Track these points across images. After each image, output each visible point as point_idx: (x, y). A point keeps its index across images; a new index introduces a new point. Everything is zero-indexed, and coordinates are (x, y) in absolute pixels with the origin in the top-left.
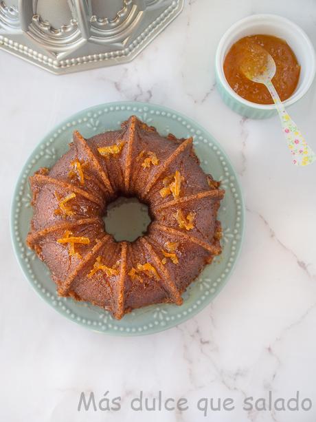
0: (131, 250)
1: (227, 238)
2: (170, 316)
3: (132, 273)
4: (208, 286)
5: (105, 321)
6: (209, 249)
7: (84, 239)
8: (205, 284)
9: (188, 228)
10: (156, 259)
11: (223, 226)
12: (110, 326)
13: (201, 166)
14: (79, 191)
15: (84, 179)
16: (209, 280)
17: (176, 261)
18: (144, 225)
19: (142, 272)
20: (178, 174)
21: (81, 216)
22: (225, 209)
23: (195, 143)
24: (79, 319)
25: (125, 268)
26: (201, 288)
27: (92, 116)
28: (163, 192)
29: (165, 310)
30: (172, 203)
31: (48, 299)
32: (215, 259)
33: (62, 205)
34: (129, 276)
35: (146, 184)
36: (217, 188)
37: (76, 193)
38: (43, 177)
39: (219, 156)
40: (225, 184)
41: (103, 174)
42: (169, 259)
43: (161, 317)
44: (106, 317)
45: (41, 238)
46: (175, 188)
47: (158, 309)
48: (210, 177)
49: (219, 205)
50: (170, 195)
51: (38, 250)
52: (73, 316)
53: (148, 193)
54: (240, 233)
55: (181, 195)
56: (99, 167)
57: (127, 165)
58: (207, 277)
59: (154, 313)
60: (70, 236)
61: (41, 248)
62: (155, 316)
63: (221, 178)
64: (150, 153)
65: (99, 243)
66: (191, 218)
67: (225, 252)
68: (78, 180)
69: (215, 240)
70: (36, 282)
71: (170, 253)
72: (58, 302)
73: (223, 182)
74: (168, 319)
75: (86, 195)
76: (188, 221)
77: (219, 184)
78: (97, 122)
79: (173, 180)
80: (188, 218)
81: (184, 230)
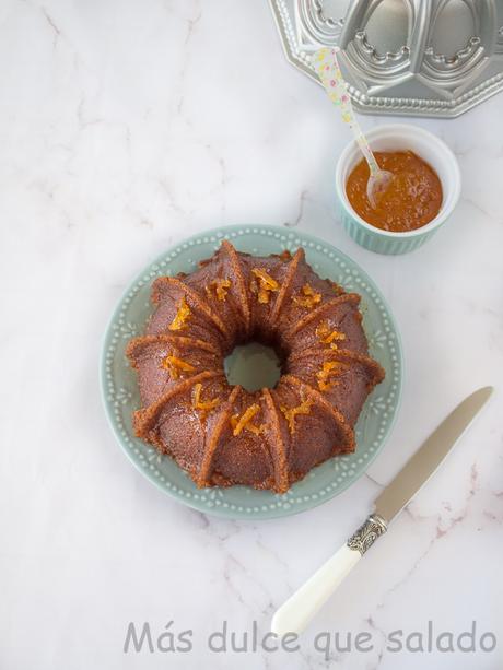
2: (388, 397)
3: (323, 387)
4: (384, 338)
5: (345, 467)
7: (253, 409)
8: (379, 339)
9: (318, 300)
10: (326, 351)
12: (354, 465)
14: (199, 377)
15: (191, 365)
16: (378, 333)
17: (342, 337)
19: (329, 378)
20: (255, 271)
21: (225, 397)
22: (316, 266)
24: (322, 493)
26: (381, 345)
27: (120, 325)
28: (263, 299)
29: (377, 397)
30: (279, 300)
32: (360, 312)
33: (200, 405)
36: (291, 257)
37: (199, 382)
39: (259, 232)
40: (292, 247)
41: (199, 342)
42: (334, 341)
43: (383, 406)
44: (342, 463)
46: (268, 283)
47: (371, 403)
48: (273, 256)
49: (309, 267)
50: (272, 295)
52: (314, 497)
53: (250, 316)
55: (279, 282)
56: (190, 340)
57: (209, 312)
58: (374, 332)
59: (372, 410)
60: (238, 420)
62: (376, 412)
63: (283, 247)
64: (213, 283)
65: (267, 398)
66: (308, 291)
67: (361, 294)
68: (186, 371)
70: (249, 510)
71: (329, 335)
72: (287, 502)
73: (288, 248)
74: (389, 401)
75: (208, 373)
76: (310, 296)
77: (288, 253)
78: (130, 325)
79: (258, 280)
80: (307, 293)
81: (316, 305)
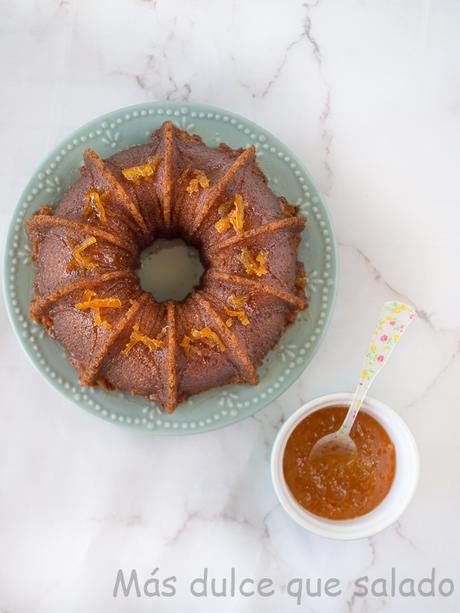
0: (180, 311)
1: (314, 284)
2: (242, 402)
3: (185, 344)
4: (292, 355)
5: (152, 417)
6: (291, 301)
7: (113, 301)
8: (288, 352)
9: (259, 274)
10: (218, 320)
11: (307, 269)
12: (159, 422)
13: (269, 186)
14: (101, 233)
15: (106, 215)
16: (293, 346)
17: (246, 322)
18: (195, 276)
19: (199, 341)
20: (239, 198)
21: (106, 268)
22: (307, 244)
23: (258, 154)
24: (113, 416)
25: (175, 336)
26: (284, 357)
27: (109, 127)
28: (220, 226)
29: (235, 393)
30: (233, 240)
31: (68, 393)
32: (299, 316)
33: (77, 255)
34: (182, 348)
35: (194, 216)
36: (294, 215)
37: (97, 237)
38: (47, 218)
39: (294, 170)
40: (306, 209)
41: (132, 206)
42: (236, 319)
43: (231, 405)
44: (152, 412)
45: (51, 305)
46: (236, 218)
47: (225, 393)
48: (283, 200)
49: (299, 240)
50: (230, 229)
51: (48, 324)
52: (104, 413)
53: (198, 229)
54: (332, 276)
55: (246, 228)
56: (126, 197)
57: (165, 191)
58: (290, 343)
59: (219, 399)
60: (93, 298)
61: (51, 321)
62: (221, 403)
63: (299, 202)
64: (196, 171)
65: (135, 304)
66: (262, 259)
67: (313, 305)
68: (97, 218)
69: (298, 289)
70: (48, 369)
71: (237, 310)
72: (82, 395)
73: (302, 207)
74: (240, 406)
75: (111, 238)
76: (258, 264)
77: (297, 209)
78: (117, 135)
79: (233, 207)
80: (258, 259)
81: (253, 276)
